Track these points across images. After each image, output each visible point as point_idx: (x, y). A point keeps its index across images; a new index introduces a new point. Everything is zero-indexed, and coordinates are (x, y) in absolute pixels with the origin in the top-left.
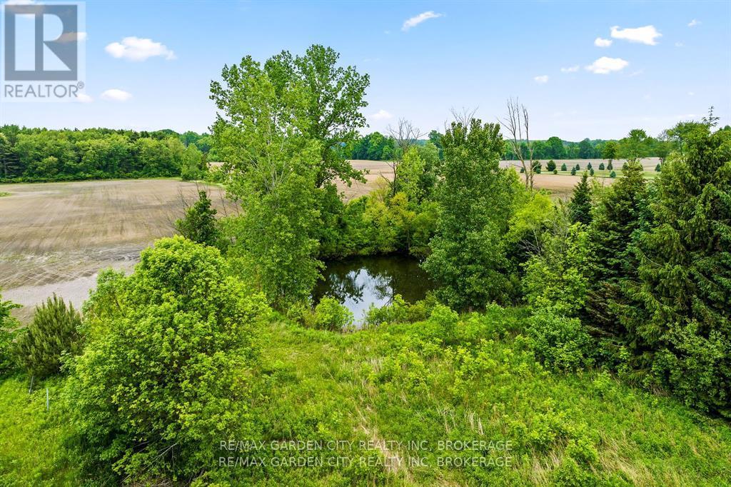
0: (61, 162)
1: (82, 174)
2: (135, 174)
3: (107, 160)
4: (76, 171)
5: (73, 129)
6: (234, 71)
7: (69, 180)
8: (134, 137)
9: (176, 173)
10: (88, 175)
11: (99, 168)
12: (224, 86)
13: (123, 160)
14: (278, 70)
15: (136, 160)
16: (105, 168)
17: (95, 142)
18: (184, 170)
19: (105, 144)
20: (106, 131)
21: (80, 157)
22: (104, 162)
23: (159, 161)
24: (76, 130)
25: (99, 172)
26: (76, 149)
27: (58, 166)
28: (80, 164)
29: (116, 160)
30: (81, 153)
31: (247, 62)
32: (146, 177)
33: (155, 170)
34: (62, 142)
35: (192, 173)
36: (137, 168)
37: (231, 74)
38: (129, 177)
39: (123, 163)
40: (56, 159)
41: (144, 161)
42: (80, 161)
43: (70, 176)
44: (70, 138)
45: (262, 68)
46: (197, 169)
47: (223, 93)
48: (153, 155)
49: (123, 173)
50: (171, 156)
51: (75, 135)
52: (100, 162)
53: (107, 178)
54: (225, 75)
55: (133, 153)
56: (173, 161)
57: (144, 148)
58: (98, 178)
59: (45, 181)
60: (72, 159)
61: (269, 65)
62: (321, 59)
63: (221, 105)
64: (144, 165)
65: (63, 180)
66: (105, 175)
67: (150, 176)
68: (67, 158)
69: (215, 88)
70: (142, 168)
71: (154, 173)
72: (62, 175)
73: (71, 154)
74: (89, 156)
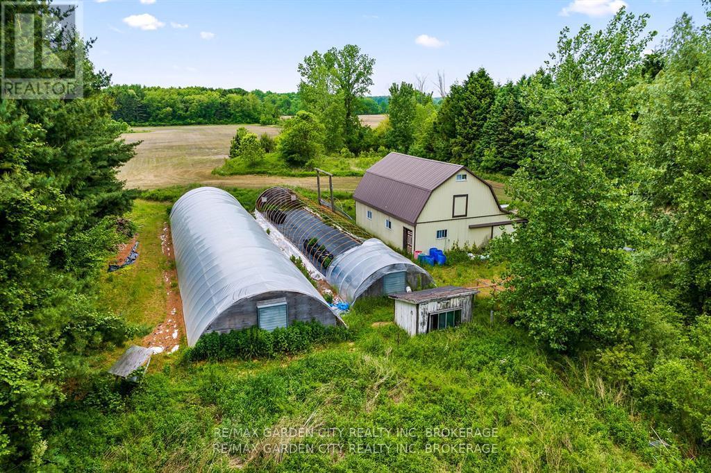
0: (174, 111)
1: (189, 120)
2: (226, 121)
3: (205, 110)
4: (185, 118)
5: (178, 88)
6: (309, 59)
7: (180, 125)
8: (224, 93)
9: (256, 121)
10: (192, 122)
11: (200, 117)
12: (305, 66)
13: (217, 110)
14: (330, 59)
15: (226, 111)
16: (204, 117)
17: (197, 97)
18: (263, 118)
19: (204, 98)
20: (203, 89)
21: (187, 108)
22: (204, 112)
23: (242, 111)
24: (180, 88)
25: (201, 119)
26: (185, 102)
27: (172, 115)
28: (188, 113)
29: (212, 110)
30: (188, 105)
31: (315, 53)
32: (234, 124)
33: (239, 119)
34: (175, 96)
35: (269, 120)
36: (227, 117)
37: (308, 60)
38: (222, 124)
39: (218, 113)
40: (171, 109)
41: (232, 112)
42: (187, 111)
43: (181, 122)
44: (179, 94)
45: (322, 57)
46: (271, 117)
47: (304, 69)
48: (238, 107)
49: (217, 120)
50: (251, 108)
51: (182, 92)
52: (201, 111)
53: (206, 124)
54: (305, 61)
55: (225, 105)
56: (252, 111)
57: (232, 102)
58: (199, 123)
59: (164, 126)
60: (182, 109)
61: (325, 56)
62: (351, 51)
63: (303, 74)
64: (231, 114)
65: (176, 125)
66: (204, 121)
67: (236, 122)
68: (178, 108)
69: (301, 67)
70: (230, 117)
71: (239, 121)
72: (174, 121)
73: (181, 106)
74: (194, 108)
